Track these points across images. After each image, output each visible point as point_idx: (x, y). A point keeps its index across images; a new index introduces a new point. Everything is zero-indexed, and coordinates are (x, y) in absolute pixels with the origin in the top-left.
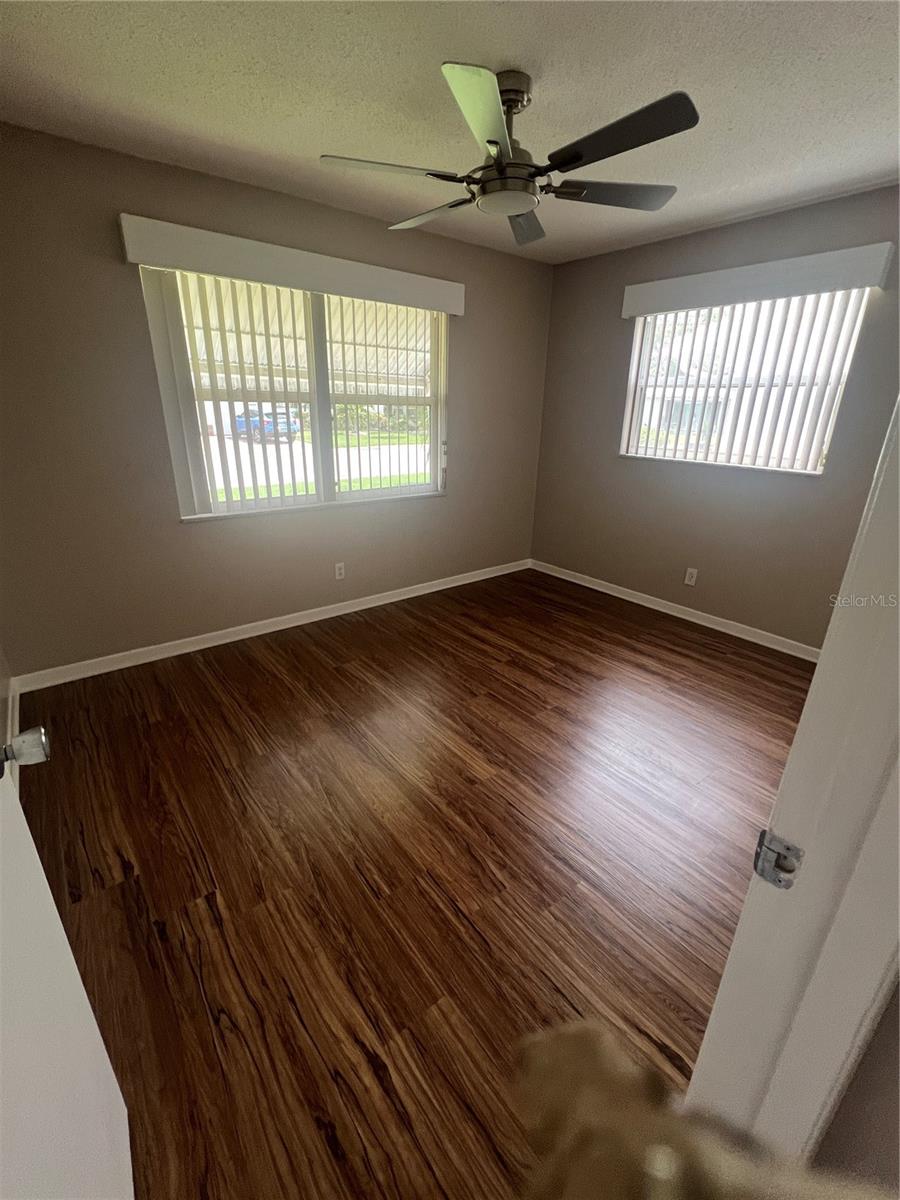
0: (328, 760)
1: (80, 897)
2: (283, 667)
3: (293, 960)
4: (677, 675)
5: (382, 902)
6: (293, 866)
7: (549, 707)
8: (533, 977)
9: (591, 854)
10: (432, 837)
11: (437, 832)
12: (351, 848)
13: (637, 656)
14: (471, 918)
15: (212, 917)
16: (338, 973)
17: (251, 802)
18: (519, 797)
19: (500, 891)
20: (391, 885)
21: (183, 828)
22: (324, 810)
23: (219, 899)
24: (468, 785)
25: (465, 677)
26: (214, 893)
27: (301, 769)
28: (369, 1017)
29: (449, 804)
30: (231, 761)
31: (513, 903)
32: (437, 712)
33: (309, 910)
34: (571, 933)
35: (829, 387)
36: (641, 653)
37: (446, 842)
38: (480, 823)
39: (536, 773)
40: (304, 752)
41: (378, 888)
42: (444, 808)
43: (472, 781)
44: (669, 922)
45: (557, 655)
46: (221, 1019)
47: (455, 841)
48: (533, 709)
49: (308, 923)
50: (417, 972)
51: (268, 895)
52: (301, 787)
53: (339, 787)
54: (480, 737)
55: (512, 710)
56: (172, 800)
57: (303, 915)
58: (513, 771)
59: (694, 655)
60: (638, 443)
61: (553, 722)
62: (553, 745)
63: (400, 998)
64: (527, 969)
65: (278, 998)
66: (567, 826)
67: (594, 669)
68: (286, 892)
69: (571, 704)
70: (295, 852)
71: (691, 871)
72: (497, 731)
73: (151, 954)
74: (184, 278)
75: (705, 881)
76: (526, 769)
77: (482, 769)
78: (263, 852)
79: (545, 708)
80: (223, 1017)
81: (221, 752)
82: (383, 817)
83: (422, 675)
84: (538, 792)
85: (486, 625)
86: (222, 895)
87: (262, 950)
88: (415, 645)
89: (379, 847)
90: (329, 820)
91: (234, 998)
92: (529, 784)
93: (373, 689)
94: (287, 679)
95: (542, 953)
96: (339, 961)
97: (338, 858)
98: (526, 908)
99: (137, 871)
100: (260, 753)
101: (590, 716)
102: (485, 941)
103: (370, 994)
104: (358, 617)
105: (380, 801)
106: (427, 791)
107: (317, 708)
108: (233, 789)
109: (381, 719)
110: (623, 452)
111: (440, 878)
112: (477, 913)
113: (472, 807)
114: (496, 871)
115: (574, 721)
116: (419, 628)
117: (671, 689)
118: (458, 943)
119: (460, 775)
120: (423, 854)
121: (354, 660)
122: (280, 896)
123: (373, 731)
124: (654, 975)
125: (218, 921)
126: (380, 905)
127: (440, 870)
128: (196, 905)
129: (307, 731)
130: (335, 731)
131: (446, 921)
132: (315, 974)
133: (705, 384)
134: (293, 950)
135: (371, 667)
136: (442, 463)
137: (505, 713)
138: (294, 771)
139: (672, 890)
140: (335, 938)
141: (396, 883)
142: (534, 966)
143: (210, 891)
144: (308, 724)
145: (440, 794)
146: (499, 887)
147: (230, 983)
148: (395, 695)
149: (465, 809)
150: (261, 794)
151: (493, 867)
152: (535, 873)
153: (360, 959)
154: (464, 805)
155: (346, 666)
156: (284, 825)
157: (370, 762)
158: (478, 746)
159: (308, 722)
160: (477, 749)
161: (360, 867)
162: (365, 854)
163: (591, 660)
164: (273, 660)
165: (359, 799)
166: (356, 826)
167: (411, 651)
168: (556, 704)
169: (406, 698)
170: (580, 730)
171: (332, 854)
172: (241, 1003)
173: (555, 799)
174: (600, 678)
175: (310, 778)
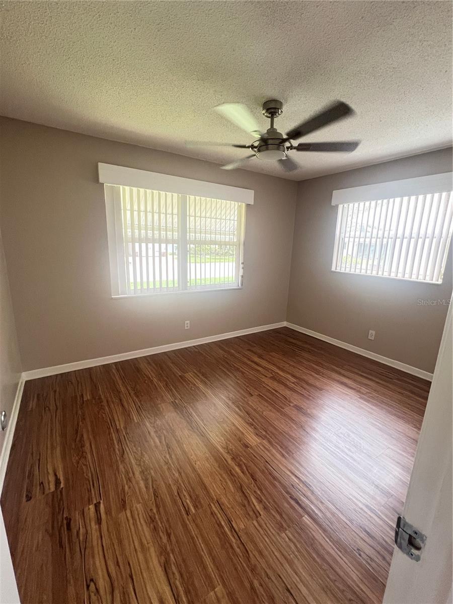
0: (170, 428)
1: (31, 498)
2: (154, 373)
3: (136, 550)
4: (364, 390)
5: (190, 517)
6: (144, 490)
7: (292, 405)
8: (273, 578)
9: (312, 498)
10: (221, 479)
11: (224, 475)
12: (176, 481)
13: (342, 378)
14: (240, 534)
15: (96, 517)
16: (159, 562)
17: (127, 449)
18: (272, 458)
19: (257, 517)
20: (196, 507)
21: (90, 461)
22: (165, 457)
23: (102, 506)
24: (244, 448)
25: (247, 385)
26: (100, 503)
27: (156, 432)
28: (174, 595)
29: (233, 459)
30: (121, 425)
31: (264, 526)
32: (230, 403)
33: (149, 518)
34: (299, 551)
35: (442, 239)
36: (344, 376)
37: (229, 483)
38: (249, 473)
39: (282, 444)
40: (159, 422)
41: (188, 509)
42: (230, 461)
43: (246, 446)
44: (358, 549)
45: (298, 375)
46: (91, 585)
47: (234, 482)
48: (282, 405)
49: (147, 526)
50: (205, 568)
51: (128, 507)
52: (155, 442)
53: (174, 444)
54: (253, 420)
55: (271, 404)
56: (87, 445)
57: (145, 522)
58: (270, 442)
59: (374, 379)
60: (341, 265)
61: (293, 413)
62: (293, 427)
63: (193, 584)
64: (269, 572)
65: (124, 575)
66: (298, 478)
67: (317, 384)
68: (138, 506)
69: (304, 404)
70: (146, 480)
71: (372, 515)
72: (262, 416)
73: (60, 538)
74: (124, 190)
75: (381, 523)
76: (277, 441)
77: (252, 439)
78: (129, 480)
79: (290, 406)
80: (92, 585)
81: (116, 418)
82: (195, 464)
83: (225, 382)
84: (283, 456)
85: (260, 357)
86: (104, 503)
87: (120, 542)
88: (222, 365)
89: (191, 482)
90: (167, 463)
91: (100, 573)
92: (278, 450)
93: (198, 388)
94: (155, 380)
95: (280, 563)
96: (161, 554)
97: (169, 487)
98: (272, 530)
99: (62, 485)
100: (136, 421)
101: (314, 412)
102: (247, 551)
103: (176, 579)
104: (195, 349)
105: (195, 454)
106: (221, 450)
107: (169, 397)
108: (119, 441)
109: (200, 406)
110: (333, 269)
111: (223, 504)
112: (243, 530)
113: (245, 462)
114: (256, 504)
115: (306, 414)
116: (226, 356)
117: (361, 398)
118: (230, 550)
119: (240, 441)
120: (216, 489)
121: (190, 372)
122: (134, 508)
123: (196, 413)
124: (349, 587)
125: (99, 521)
126: (188, 519)
127: (224, 500)
128: (89, 509)
129: (161, 409)
130: (175, 411)
131: (224, 534)
132: (147, 562)
133: (376, 236)
134: (137, 544)
135: (199, 377)
136: (241, 272)
137: (267, 407)
138: (152, 433)
139: (361, 527)
140: (161, 538)
141: (199, 507)
142: (274, 571)
143: (98, 501)
144: (163, 406)
145: (228, 453)
146: (257, 514)
147: (99, 562)
148: (209, 392)
149: (241, 463)
150: (133, 444)
151: (254, 501)
152: (278, 506)
153: (173, 554)
154: (241, 460)
155: (186, 375)
156: (142, 464)
157: (192, 430)
158: (251, 425)
159: (162, 405)
160: (250, 426)
161: (180, 493)
162: (184, 486)
163: (316, 378)
164: (149, 370)
165: (184, 452)
166: (181, 467)
167: (220, 368)
168: (295, 403)
169: (215, 395)
170: (308, 419)
171: (165, 483)
172: (103, 576)
173: (292, 461)
174: (321, 390)
175: (159, 437)
